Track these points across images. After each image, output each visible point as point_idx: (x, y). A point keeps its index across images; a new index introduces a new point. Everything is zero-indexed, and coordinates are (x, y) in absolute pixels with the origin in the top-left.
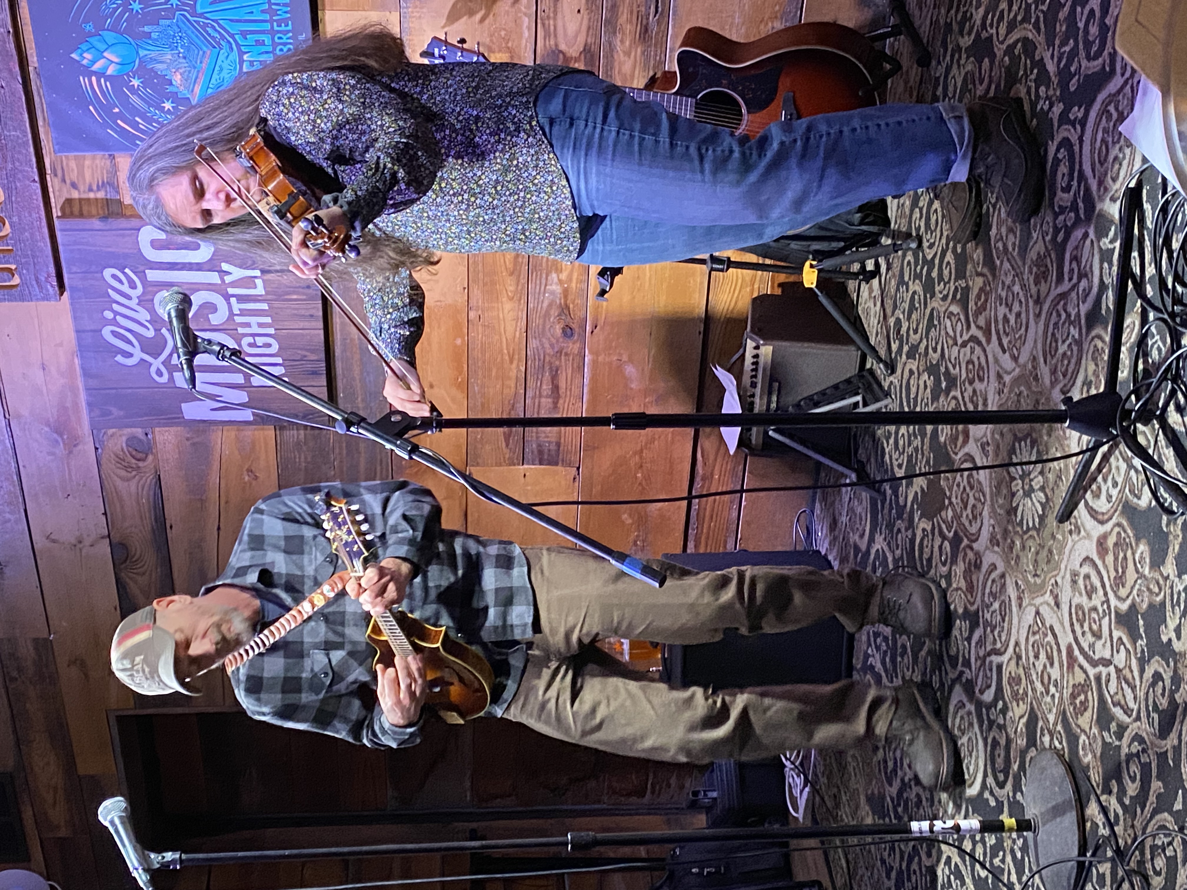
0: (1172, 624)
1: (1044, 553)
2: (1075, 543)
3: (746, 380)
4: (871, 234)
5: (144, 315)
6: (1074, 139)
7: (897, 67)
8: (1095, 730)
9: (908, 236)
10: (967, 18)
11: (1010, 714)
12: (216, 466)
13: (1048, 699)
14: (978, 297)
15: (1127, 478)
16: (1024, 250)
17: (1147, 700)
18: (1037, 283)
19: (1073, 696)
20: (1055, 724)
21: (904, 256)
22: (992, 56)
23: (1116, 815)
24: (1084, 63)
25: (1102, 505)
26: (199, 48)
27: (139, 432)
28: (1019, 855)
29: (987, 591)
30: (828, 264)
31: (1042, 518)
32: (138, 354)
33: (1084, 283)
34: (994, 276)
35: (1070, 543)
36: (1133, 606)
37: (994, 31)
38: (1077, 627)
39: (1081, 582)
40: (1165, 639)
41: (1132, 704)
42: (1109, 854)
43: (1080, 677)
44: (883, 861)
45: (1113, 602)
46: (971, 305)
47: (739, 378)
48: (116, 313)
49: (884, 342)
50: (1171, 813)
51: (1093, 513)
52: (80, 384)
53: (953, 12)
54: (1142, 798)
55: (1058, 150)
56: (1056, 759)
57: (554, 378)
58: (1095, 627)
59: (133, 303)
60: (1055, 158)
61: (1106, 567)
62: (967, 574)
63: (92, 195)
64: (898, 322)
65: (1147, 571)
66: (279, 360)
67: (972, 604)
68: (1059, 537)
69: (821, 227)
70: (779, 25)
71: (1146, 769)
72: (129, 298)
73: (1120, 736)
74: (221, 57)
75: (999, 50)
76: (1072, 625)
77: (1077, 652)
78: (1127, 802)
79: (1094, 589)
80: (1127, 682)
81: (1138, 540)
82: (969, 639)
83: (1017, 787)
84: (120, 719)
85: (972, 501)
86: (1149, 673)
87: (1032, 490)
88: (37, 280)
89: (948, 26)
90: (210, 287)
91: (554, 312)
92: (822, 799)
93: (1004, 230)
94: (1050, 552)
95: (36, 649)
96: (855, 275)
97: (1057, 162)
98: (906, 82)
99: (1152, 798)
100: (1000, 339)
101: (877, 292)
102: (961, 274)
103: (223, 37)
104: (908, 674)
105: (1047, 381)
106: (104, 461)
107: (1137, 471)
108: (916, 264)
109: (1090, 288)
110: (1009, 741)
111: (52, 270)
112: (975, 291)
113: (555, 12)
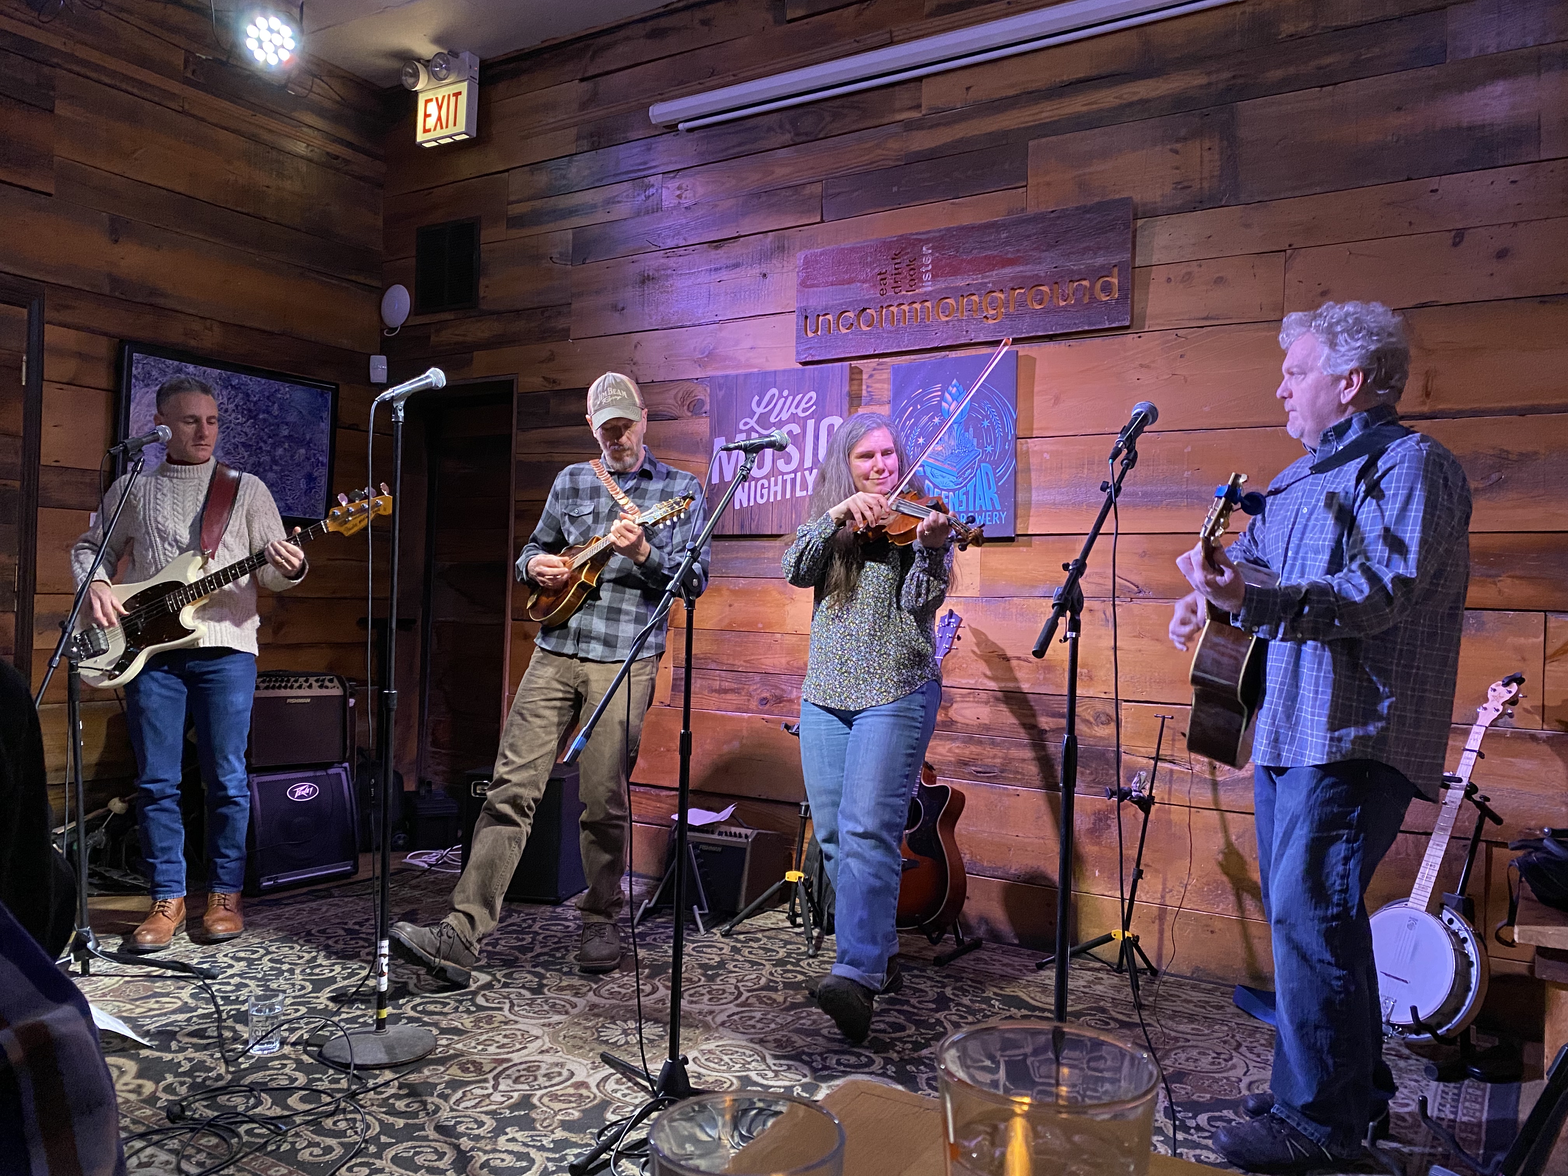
0: (519, 1135)
1: (580, 1043)
2: (585, 1066)
3: (724, 828)
4: (822, 920)
5: (785, 416)
6: (872, 1069)
7: (934, 942)
8: (447, 1078)
9: (818, 948)
10: (965, 992)
11: (465, 1016)
12: (683, 457)
13: (473, 1044)
14: (770, 998)
15: (628, 1104)
16: (798, 1031)
17: (465, 1116)
18: (775, 1040)
19: (474, 1063)
20: (454, 1049)
21: (804, 945)
22: (937, 1011)
23: (382, 1093)
24: (925, 1076)
25: (611, 1085)
26: (957, 464)
27: (707, 407)
28: (361, 1020)
29: (557, 1002)
30: (801, 889)
31: (606, 1042)
32: (759, 411)
33: (770, 1074)
34: (782, 1010)
35: (585, 1062)
36: (534, 1107)
37: (954, 1012)
38: (524, 1066)
39: (557, 1069)
40: (508, 1130)
41: (463, 1105)
42: (354, 1087)
43: (486, 1068)
44: (367, 920)
45: (539, 1093)
46: (764, 993)
47: (725, 823)
48: (786, 398)
49: (745, 930)
50: (379, 1133)
51: (605, 1079)
52: (740, 371)
53: (970, 983)
54: (393, 1112)
55: (867, 1056)
56: (429, 1048)
57: (732, 691)
58: (522, 1079)
59: (793, 410)
60: (861, 1055)
61: (566, 1087)
62: (571, 987)
63: (864, 387)
64: (759, 940)
65: (558, 1117)
66: (752, 504)
67: (549, 990)
68: (591, 1054)
69: (828, 885)
70: (966, 858)
71: (415, 1115)
72: (797, 407)
73: (442, 1096)
74: (951, 478)
75: (941, 1015)
76: (526, 1062)
77: (505, 1065)
78: (391, 1101)
79: (550, 1079)
80: (480, 1102)
81: (583, 1111)
82: (523, 987)
83: (411, 1020)
84: (511, 383)
85: (623, 991)
86: (484, 1118)
87: (627, 1035)
88: (810, 348)
89: (960, 979)
90: (802, 460)
91: (778, 693)
92: (418, 877)
93: (815, 1017)
94: (581, 1047)
95: (563, 330)
96: (792, 908)
97: (859, 1055)
98: (924, 948)
99: (391, 1119)
100: (737, 1013)
101: (781, 925)
102: (787, 986)
103: (965, 479)
104: (503, 942)
105: (704, 1047)
106: (688, 383)
107: (633, 1111)
108: (798, 954)
109: (767, 1079)
110: (445, 1014)
111: (816, 358)
112: (773, 995)
113: (978, 702)
